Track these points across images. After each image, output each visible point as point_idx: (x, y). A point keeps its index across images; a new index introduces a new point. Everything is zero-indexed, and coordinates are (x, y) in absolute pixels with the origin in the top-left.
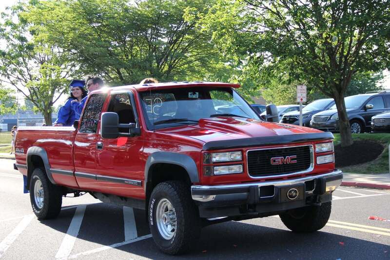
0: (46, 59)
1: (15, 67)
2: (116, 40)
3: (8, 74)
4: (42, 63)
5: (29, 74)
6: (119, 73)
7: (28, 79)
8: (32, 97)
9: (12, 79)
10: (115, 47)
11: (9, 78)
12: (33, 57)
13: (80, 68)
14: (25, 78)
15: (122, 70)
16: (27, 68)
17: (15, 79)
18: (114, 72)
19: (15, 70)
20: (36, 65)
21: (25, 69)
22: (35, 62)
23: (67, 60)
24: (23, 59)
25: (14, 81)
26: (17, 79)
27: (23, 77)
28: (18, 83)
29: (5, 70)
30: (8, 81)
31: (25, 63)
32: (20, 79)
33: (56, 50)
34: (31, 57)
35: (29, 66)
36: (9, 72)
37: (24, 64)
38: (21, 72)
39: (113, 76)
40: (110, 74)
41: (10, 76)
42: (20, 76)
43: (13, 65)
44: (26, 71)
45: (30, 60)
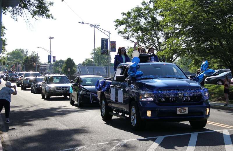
0: (170, 31)
1: (149, 37)
2: (219, 19)
3: (145, 41)
4: (167, 34)
5: (158, 42)
6: (220, 42)
10: (218, 24)
12: (162, 30)
13: (193, 39)
14: (156, 44)
16: (157, 38)
17: (149, 45)
18: (216, 42)
19: (149, 39)
20: (163, 35)
22: (163, 34)
24: (155, 32)
25: (148, 46)
30: (145, 46)
31: (156, 34)
32: (151, 44)
33: (177, 26)
34: (160, 30)
35: (158, 36)
38: (153, 40)
40: (214, 43)
41: (146, 43)
44: (156, 39)
45: (159, 32)
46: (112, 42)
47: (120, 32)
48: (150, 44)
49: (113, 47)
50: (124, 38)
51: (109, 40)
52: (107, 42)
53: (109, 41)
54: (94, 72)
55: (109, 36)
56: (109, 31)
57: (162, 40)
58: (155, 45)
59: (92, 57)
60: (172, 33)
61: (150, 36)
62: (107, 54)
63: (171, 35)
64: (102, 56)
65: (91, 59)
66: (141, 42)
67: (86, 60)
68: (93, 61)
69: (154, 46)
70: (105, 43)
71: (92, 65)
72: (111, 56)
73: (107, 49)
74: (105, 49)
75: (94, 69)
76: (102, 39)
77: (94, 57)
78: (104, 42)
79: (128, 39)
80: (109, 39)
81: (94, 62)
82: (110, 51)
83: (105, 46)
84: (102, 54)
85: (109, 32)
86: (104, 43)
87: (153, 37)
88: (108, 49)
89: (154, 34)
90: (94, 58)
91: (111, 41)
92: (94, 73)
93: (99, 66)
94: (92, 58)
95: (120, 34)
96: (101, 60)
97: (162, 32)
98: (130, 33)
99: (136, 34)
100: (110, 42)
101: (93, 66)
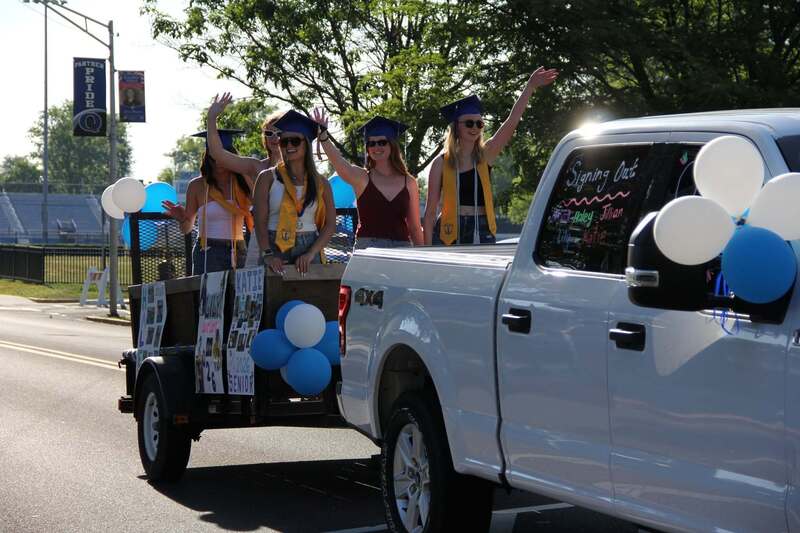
0: (405, 24)
1: (305, 50)
3: (285, 72)
4: (391, 36)
5: (349, 74)
6: (639, 73)
7: (343, 91)
8: (354, 147)
9: (297, 87)
11: (286, 85)
13: (513, 59)
14: (337, 86)
15: (650, 63)
16: (342, 53)
17: (305, 88)
18: (622, 71)
19: (305, 58)
20: (372, 44)
21: (335, 59)
22: (370, 36)
23: (472, 32)
24: (335, 28)
25: (301, 94)
26: (311, 90)
27: (331, 83)
28: (313, 101)
29: (276, 61)
30: (285, 94)
31: (339, 38)
32: (315, 86)
34: (357, 18)
35: (349, 47)
36: (288, 67)
37: (334, 42)
38: (324, 66)
39: (616, 84)
40: (608, 79)
41: (293, 82)
42: (320, 82)
43: (300, 46)
44: (341, 62)
45: (354, 27)
46: (124, 75)
47: (162, 26)
48: (310, 86)
49: (131, 100)
50: (185, 57)
51: (112, 66)
52: (100, 74)
53: (113, 71)
54: (45, 220)
55: (111, 47)
56: (111, 23)
57: (367, 65)
58: (334, 88)
59: (35, 149)
60: (415, 33)
61: (310, 47)
62: (102, 133)
63: (408, 42)
64: (86, 144)
65: (33, 161)
66: (269, 74)
67: (9, 162)
68: (40, 168)
69: (332, 97)
70: (90, 80)
71: (39, 189)
72: (130, 145)
73: (105, 108)
74: (90, 109)
75: (44, 205)
76: (77, 60)
77: (45, 149)
78: (89, 75)
79: (202, 59)
80: (111, 59)
81: (44, 173)
82: (118, 117)
83: (90, 96)
84: (78, 132)
85: (110, 27)
86: (87, 81)
87: (325, 53)
88: (108, 112)
89: (329, 39)
90: (46, 156)
91: (120, 72)
92: (45, 227)
93: (70, 191)
94: (34, 155)
95: (162, 36)
96: (82, 164)
97: (368, 26)
98: (213, 32)
99: (242, 39)
100: (116, 75)
101: (41, 192)
